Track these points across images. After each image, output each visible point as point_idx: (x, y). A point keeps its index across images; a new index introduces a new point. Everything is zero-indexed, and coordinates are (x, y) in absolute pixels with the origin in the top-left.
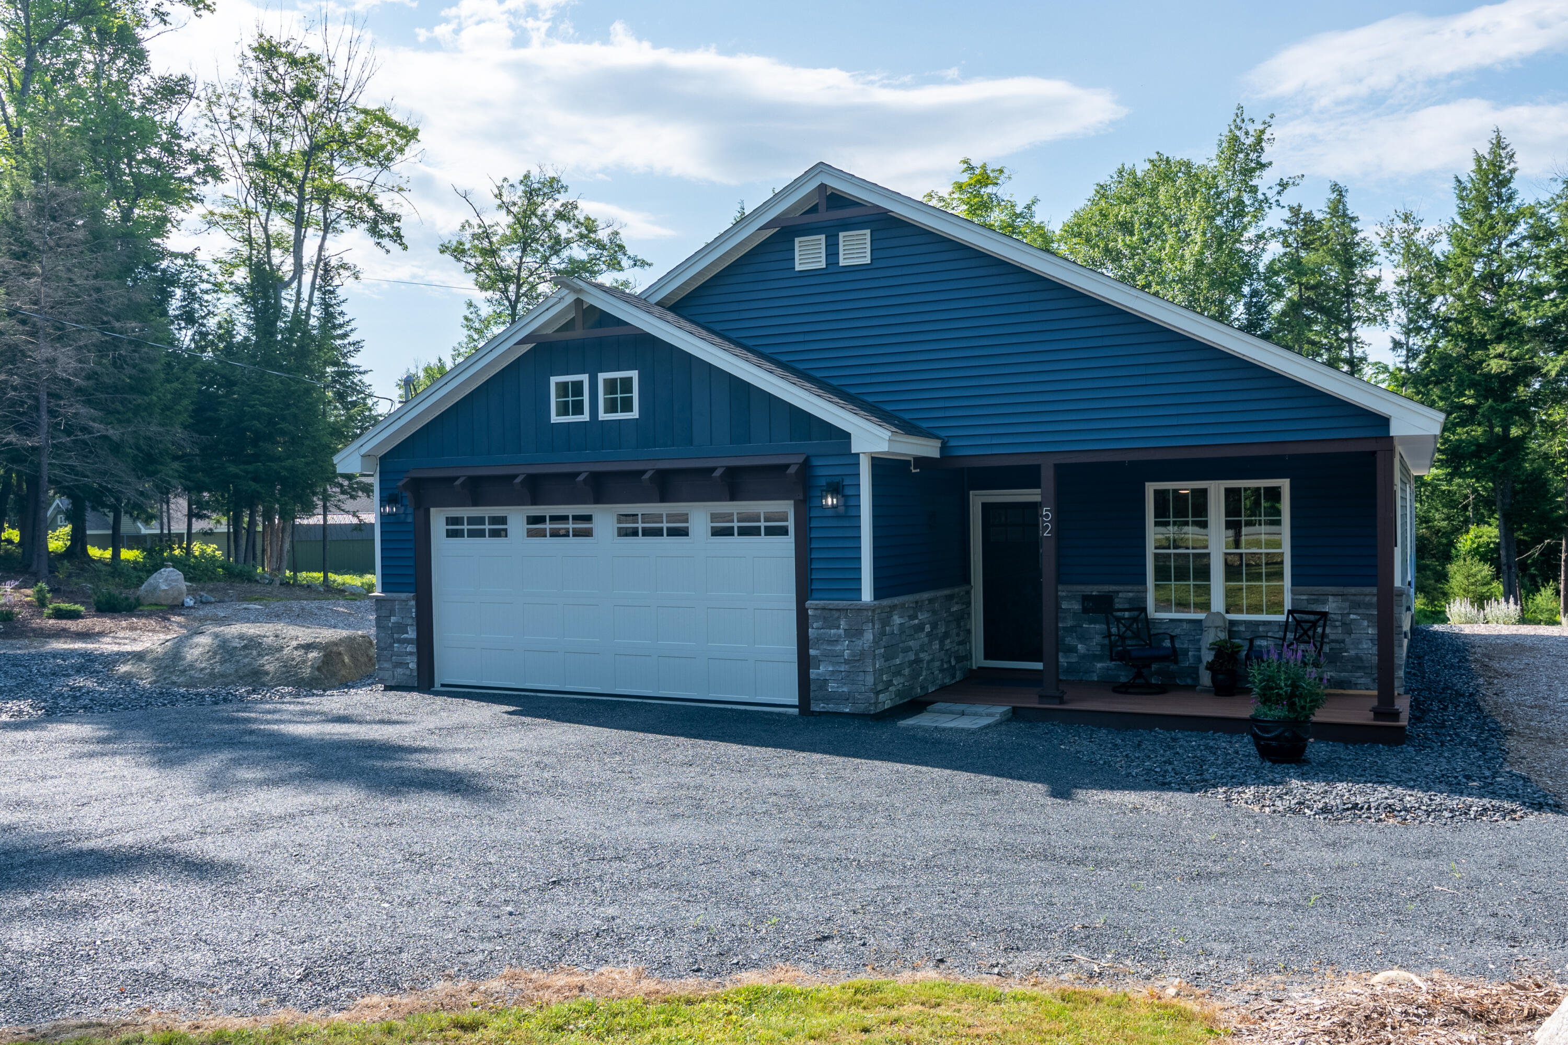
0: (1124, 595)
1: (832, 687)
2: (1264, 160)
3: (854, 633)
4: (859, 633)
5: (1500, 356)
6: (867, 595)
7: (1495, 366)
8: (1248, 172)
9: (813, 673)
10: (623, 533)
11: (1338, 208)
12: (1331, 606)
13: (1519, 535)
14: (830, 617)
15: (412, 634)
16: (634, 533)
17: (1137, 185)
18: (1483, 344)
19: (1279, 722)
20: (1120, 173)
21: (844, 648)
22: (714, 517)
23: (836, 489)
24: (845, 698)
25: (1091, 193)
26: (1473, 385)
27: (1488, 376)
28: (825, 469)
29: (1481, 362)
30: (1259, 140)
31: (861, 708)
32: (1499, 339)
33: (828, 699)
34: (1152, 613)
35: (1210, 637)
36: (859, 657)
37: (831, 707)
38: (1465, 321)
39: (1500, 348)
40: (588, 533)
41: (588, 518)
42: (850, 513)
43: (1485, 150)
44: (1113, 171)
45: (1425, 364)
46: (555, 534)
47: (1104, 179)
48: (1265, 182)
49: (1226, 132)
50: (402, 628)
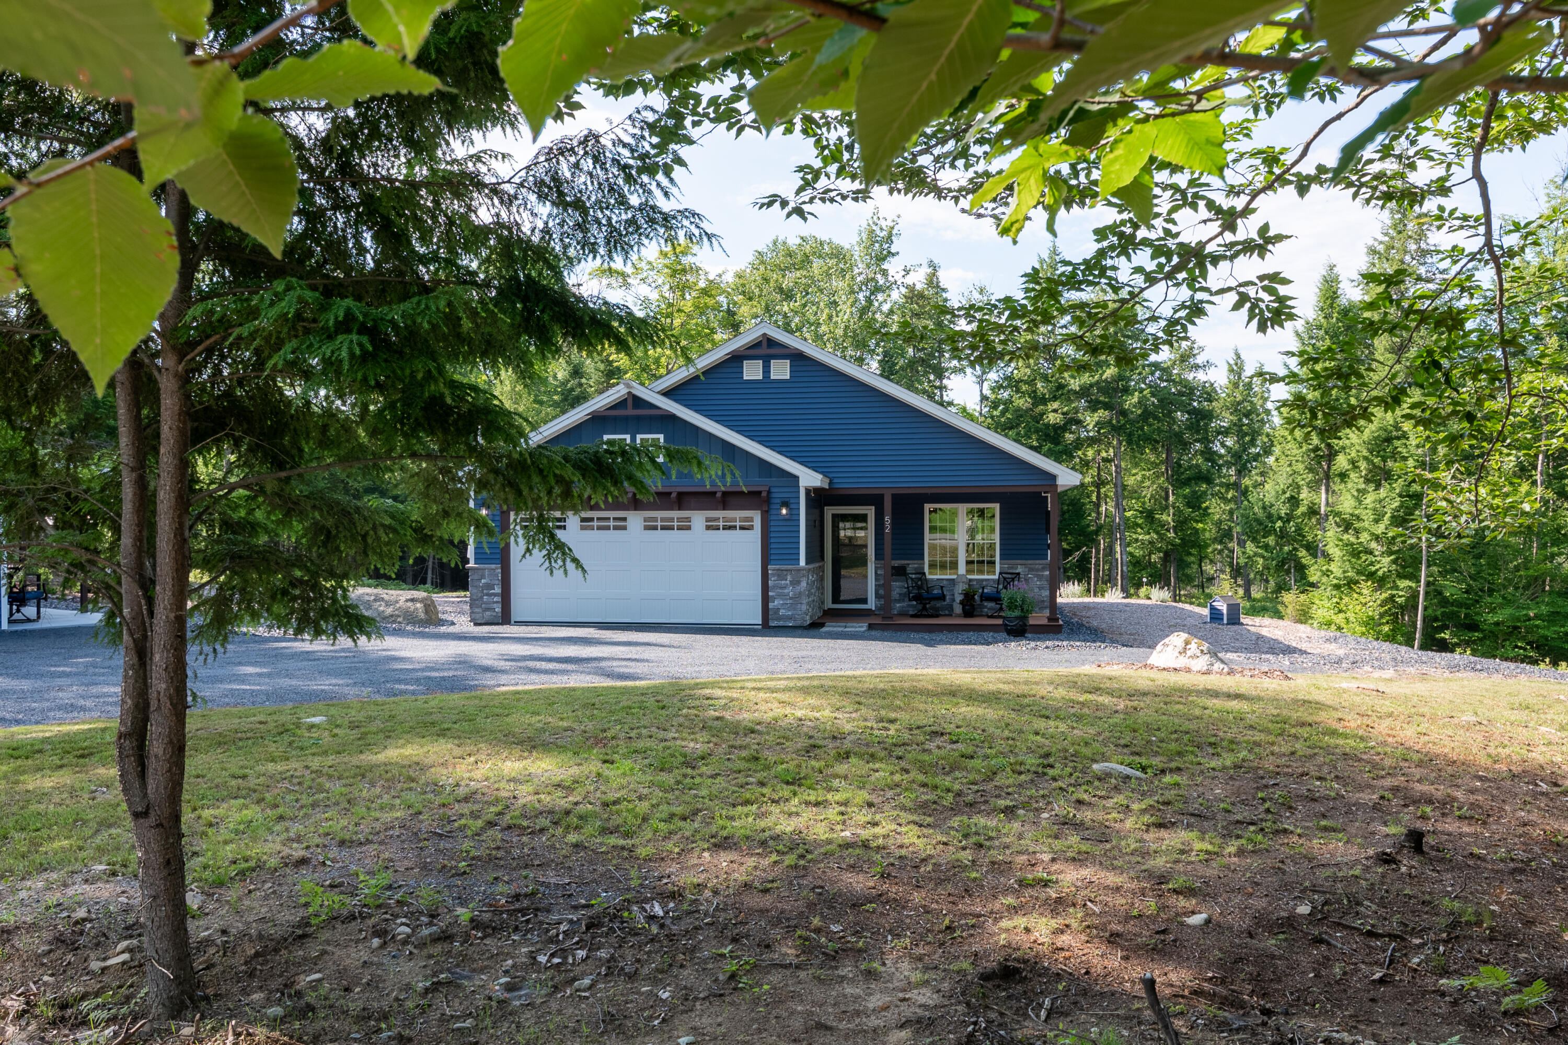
0: (912, 566)
1: (782, 612)
2: (893, 250)
3: (795, 583)
4: (799, 582)
5: (1055, 411)
6: (802, 562)
7: (1053, 418)
8: (881, 258)
9: (771, 605)
10: (647, 528)
11: (932, 281)
12: (1019, 570)
13: (1065, 545)
14: (781, 575)
15: (498, 590)
16: (655, 528)
17: (790, 254)
18: (1043, 401)
19: (1017, 618)
20: (775, 243)
21: (790, 591)
22: (708, 520)
23: (785, 504)
24: (790, 618)
25: (751, 258)
26: (1037, 431)
27: (1047, 425)
28: (778, 494)
29: (1042, 414)
30: (890, 235)
31: (799, 623)
32: (1055, 398)
33: (779, 619)
34: (929, 577)
35: (960, 588)
36: (797, 597)
37: (781, 623)
38: (1031, 382)
39: (1056, 405)
40: (624, 528)
41: (625, 519)
42: (793, 518)
43: (1045, 255)
44: (769, 242)
45: (1003, 413)
46: (599, 528)
47: (762, 248)
48: (893, 267)
49: (864, 225)
50: (490, 586)
